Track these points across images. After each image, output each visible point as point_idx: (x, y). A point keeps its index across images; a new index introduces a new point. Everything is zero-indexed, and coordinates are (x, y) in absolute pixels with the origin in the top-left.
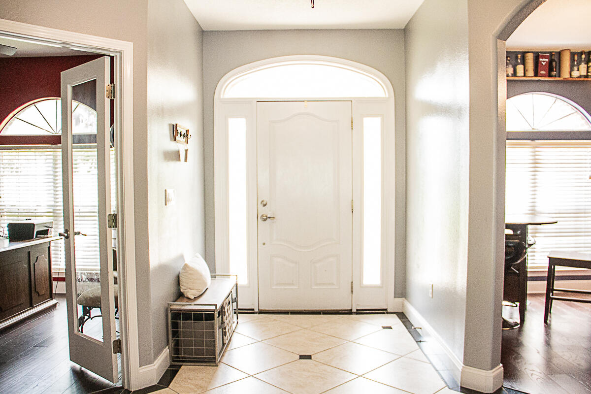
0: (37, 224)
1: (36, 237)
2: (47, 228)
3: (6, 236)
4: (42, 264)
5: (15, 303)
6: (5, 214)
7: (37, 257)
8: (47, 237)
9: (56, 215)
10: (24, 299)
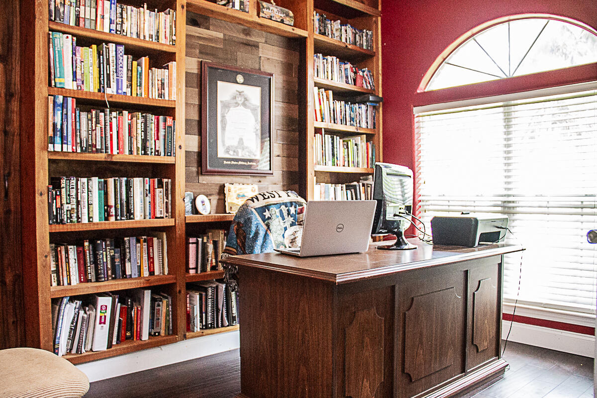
0: (482, 220)
1: (479, 244)
2: (499, 230)
3: (429, 240)
4: (487, 294)
5: (436, 366)
6: (431, 207)
7: (480, 282)
8: (498, 247)
9: (506, 210)
10: (452, 358)
